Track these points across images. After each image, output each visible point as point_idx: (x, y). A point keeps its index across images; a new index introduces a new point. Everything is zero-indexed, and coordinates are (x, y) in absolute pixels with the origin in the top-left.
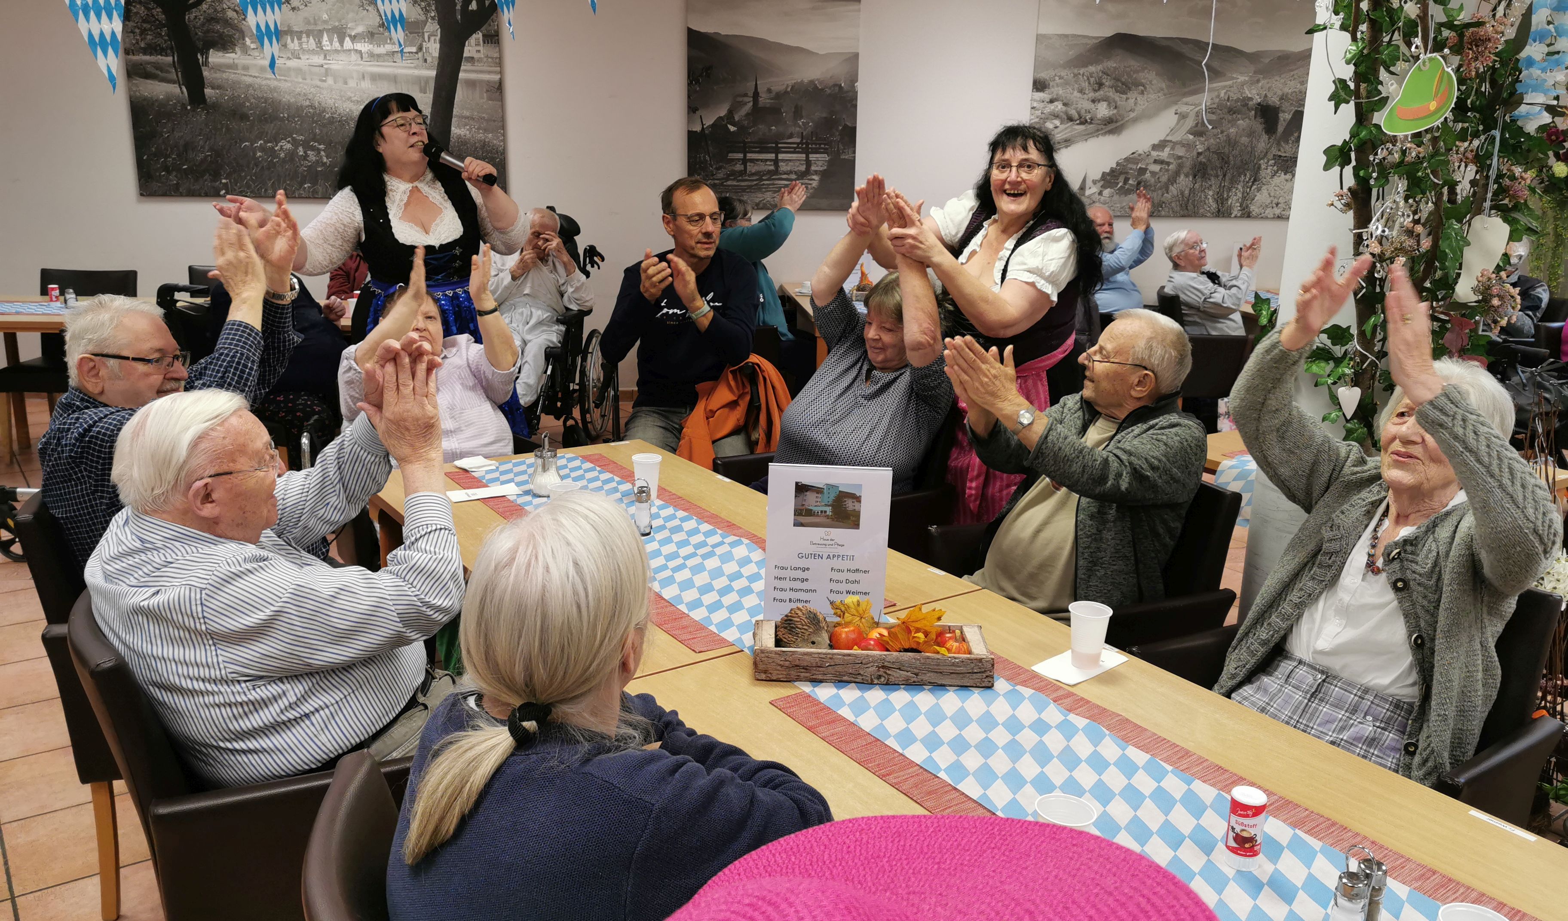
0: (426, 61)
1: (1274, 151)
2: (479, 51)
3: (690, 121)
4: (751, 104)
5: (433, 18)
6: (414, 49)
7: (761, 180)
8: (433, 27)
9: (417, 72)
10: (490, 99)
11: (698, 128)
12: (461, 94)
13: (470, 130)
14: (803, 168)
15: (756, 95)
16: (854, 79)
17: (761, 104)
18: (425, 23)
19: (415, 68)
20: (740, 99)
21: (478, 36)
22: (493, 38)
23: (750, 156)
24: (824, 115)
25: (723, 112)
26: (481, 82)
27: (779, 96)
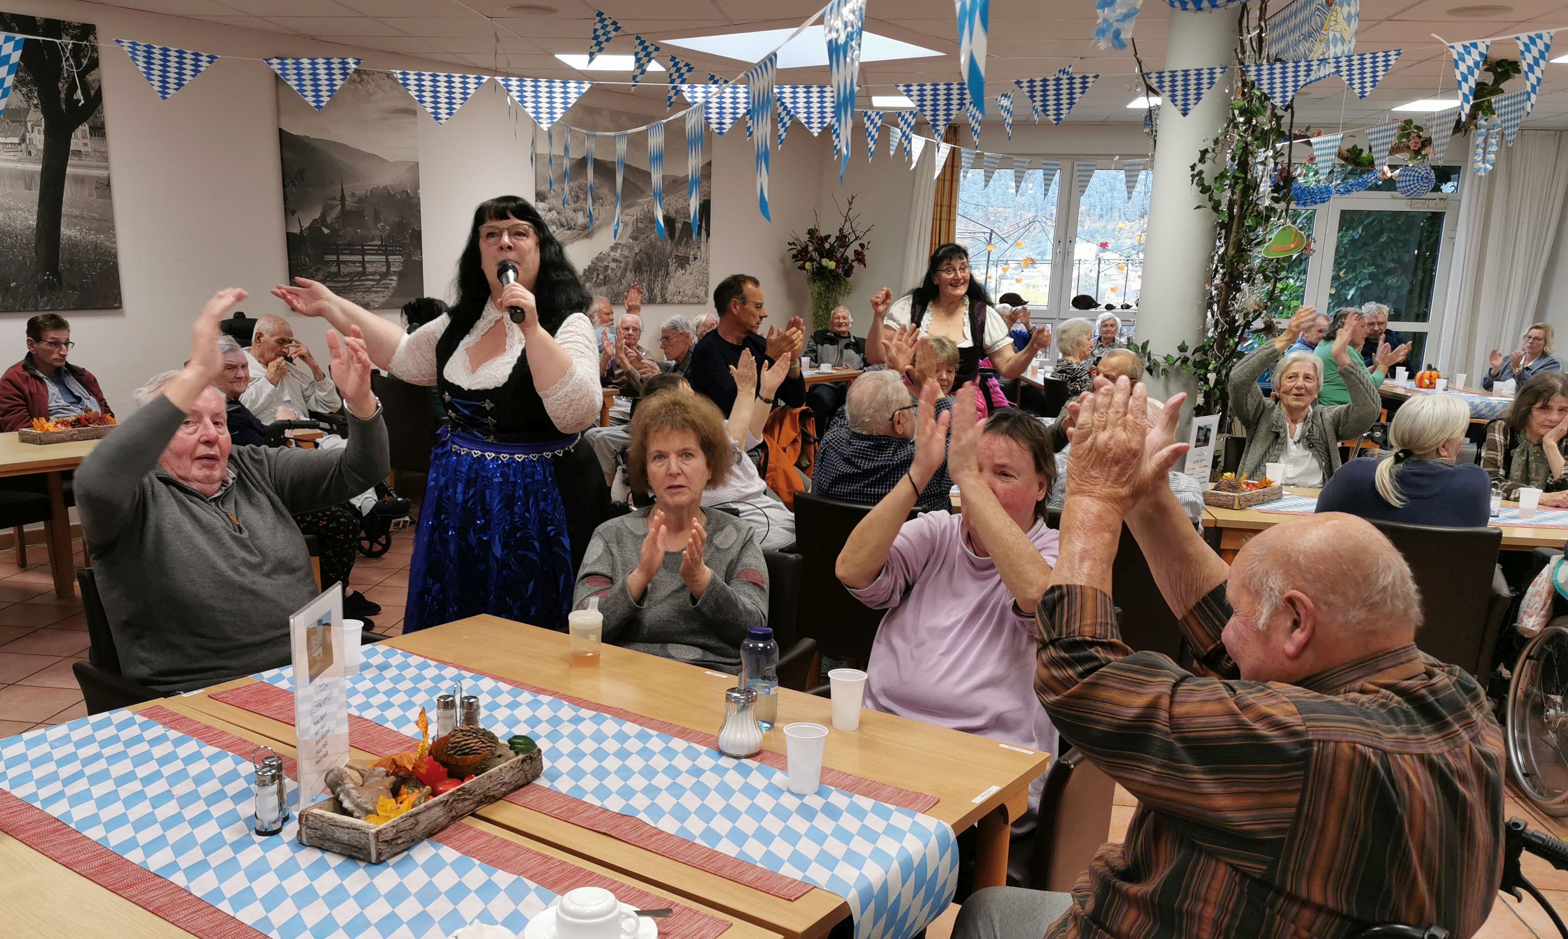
0: (30, 153)
1: (675, 252)
2: (86, 145)
3: (287, 224)
4: (339, 207)
5: (36, 106)
6: (16, 140)
7: (352, 281)
8: (36, 116)
9: (20, 166)
10: (99, 197)
11: (297, 230)
12: (69, 192)
13: (81, 231)
14: (384, 269)
15: (343, 197)
16: (417, 187)
17: (347, 208)
18: (27, 111)
19: (19, 161)
20: (331, 202)
21: (85, 128)
22: (99, 131)
23: (343, 258)
24: (397, 219)
25: (317, 216)
26: (90, 177)
27: (361, 200)
